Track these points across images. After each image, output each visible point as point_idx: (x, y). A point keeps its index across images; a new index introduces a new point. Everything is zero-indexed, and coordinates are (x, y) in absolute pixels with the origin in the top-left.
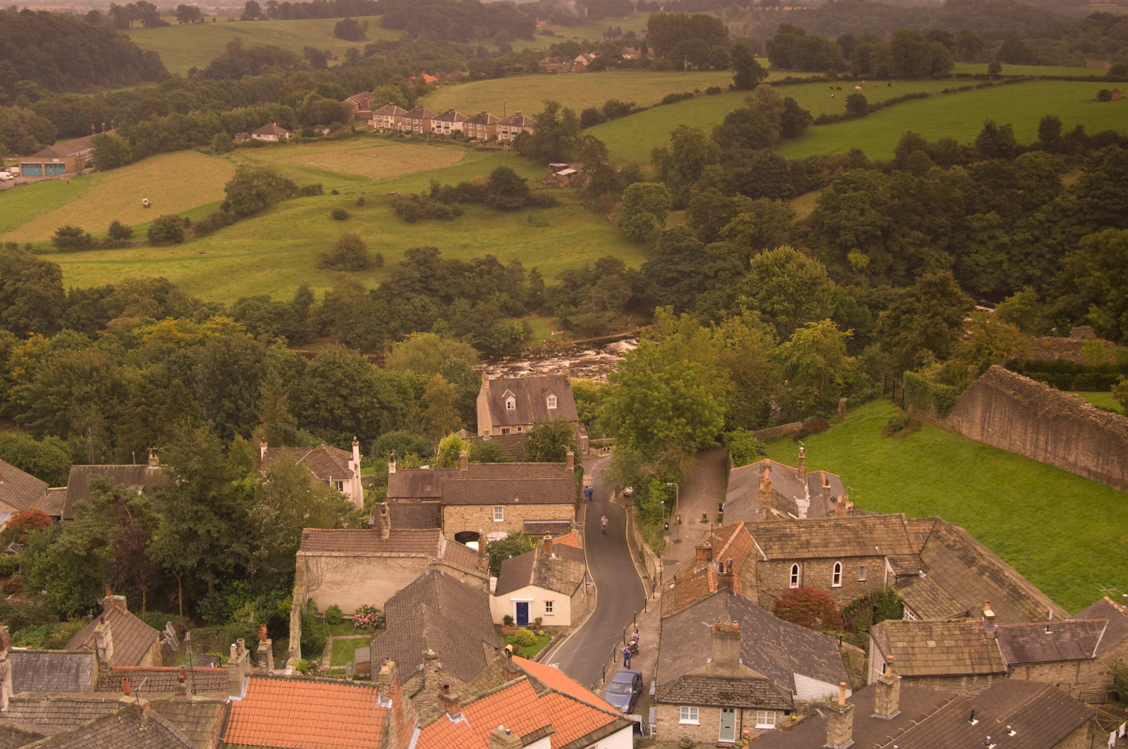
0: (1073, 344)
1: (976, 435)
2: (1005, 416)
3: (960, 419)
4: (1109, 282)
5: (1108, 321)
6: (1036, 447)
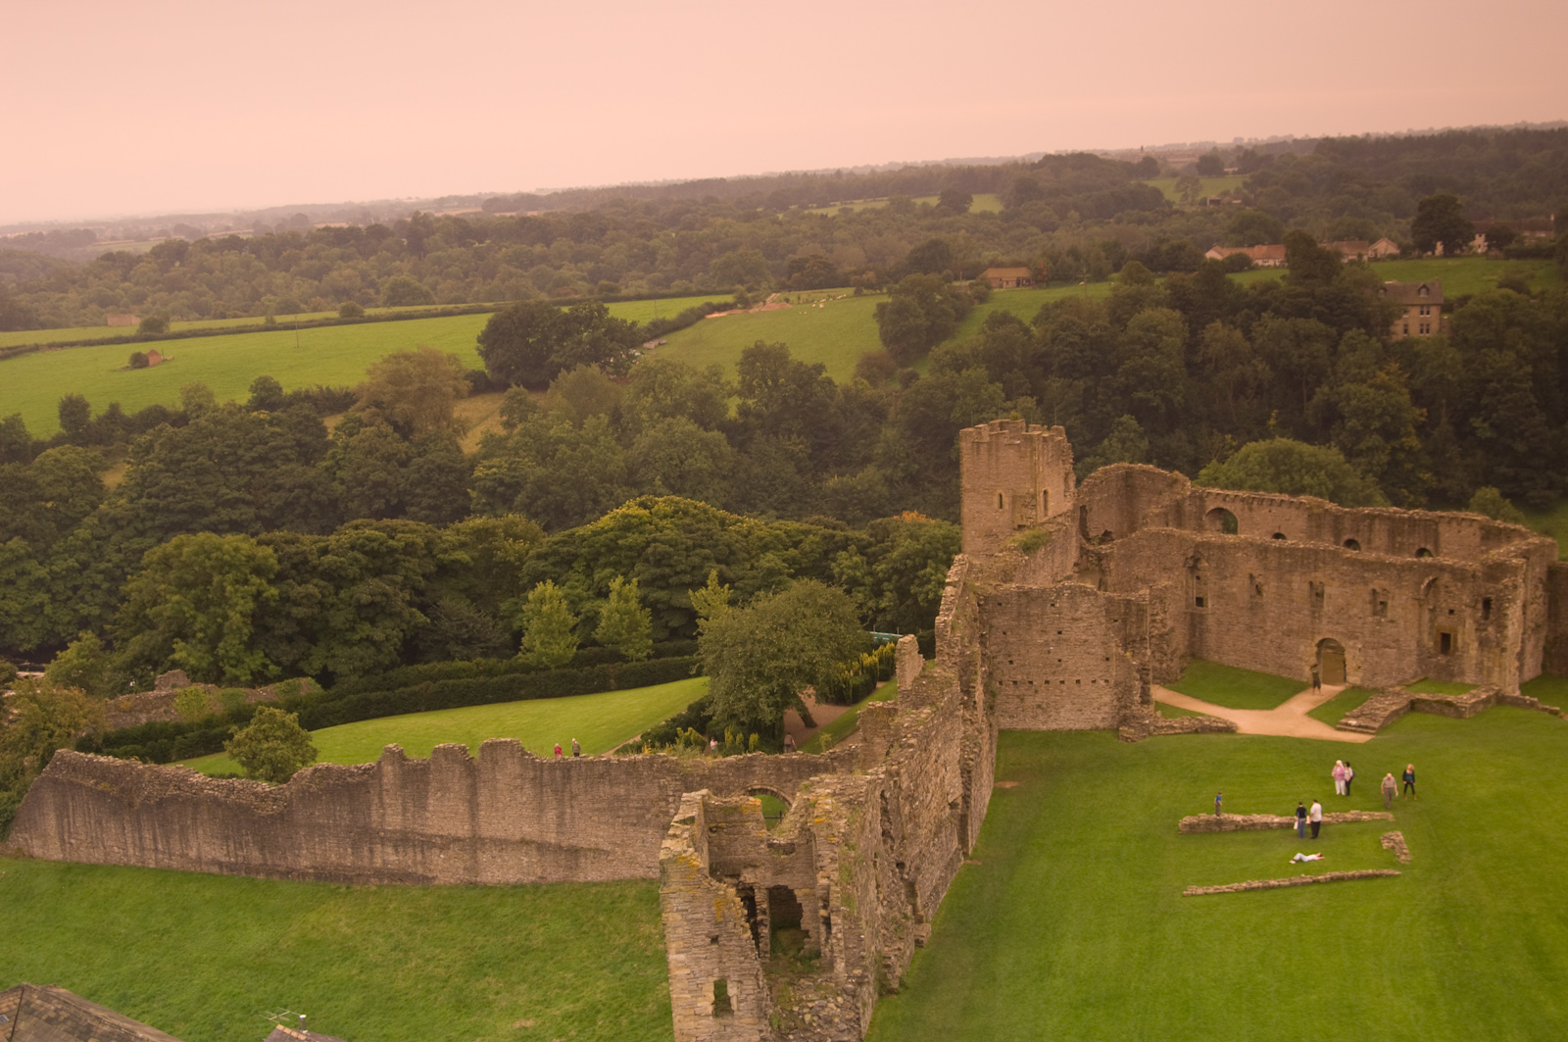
0: (162, 698)
1: (55, 853)
2: (90, 817)
3: (27, 836)
4: (193, 606)
5: (202, 658)
6: (142, 849)
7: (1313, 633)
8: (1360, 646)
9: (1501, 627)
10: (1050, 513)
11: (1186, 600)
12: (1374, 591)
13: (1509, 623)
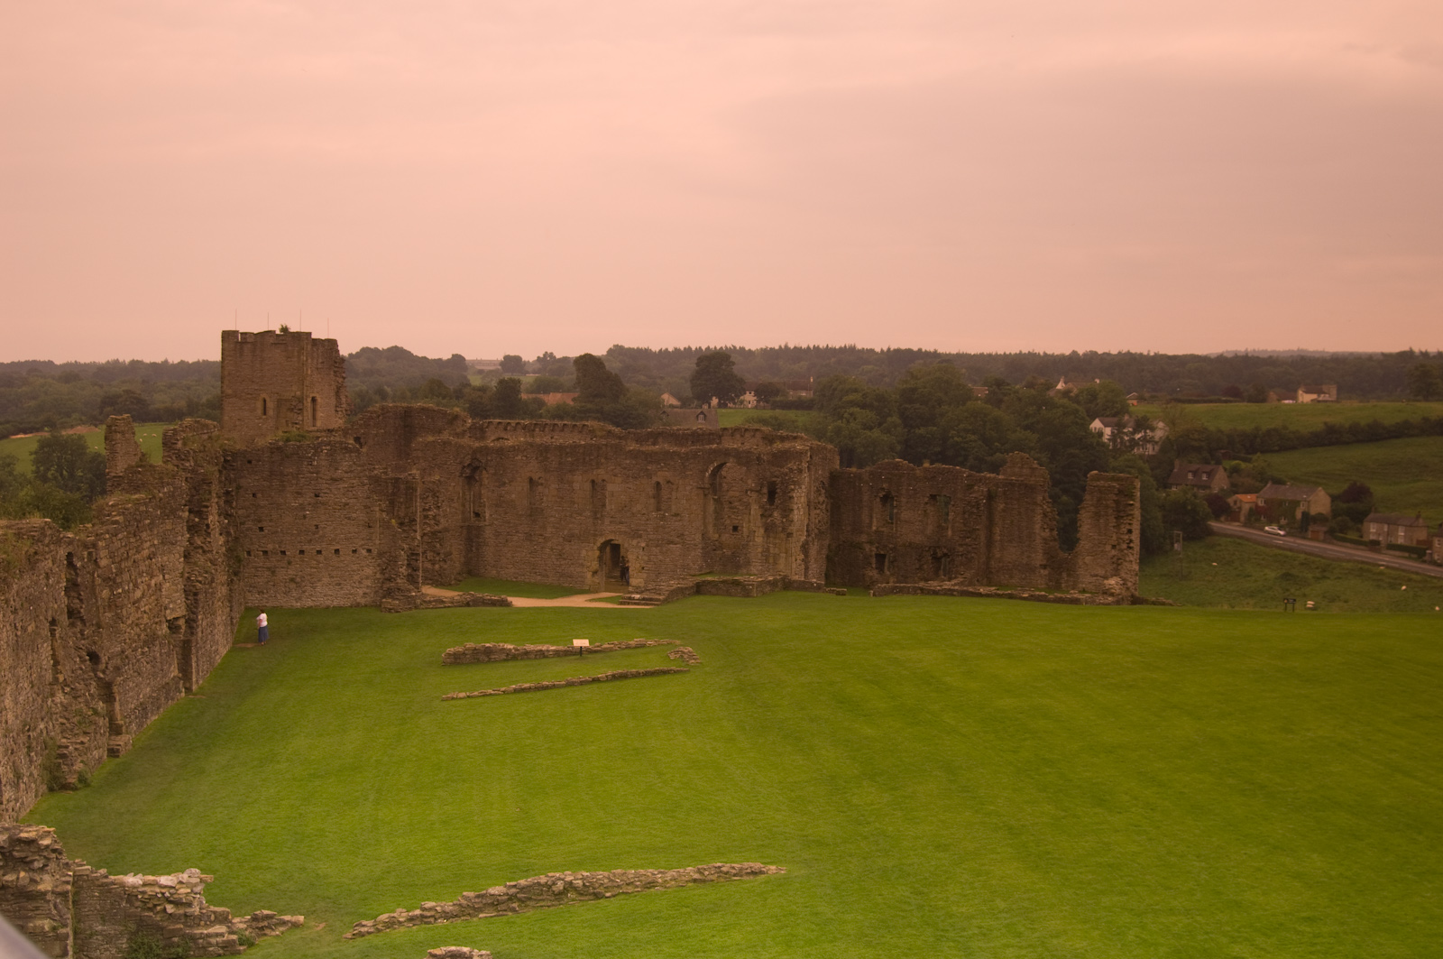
7: (595, 535)
8: (643, 545)
9: (787, 511)
10: (319, 423)
11: (463, 513)
12: (658, 483)
13: (795, 507)
